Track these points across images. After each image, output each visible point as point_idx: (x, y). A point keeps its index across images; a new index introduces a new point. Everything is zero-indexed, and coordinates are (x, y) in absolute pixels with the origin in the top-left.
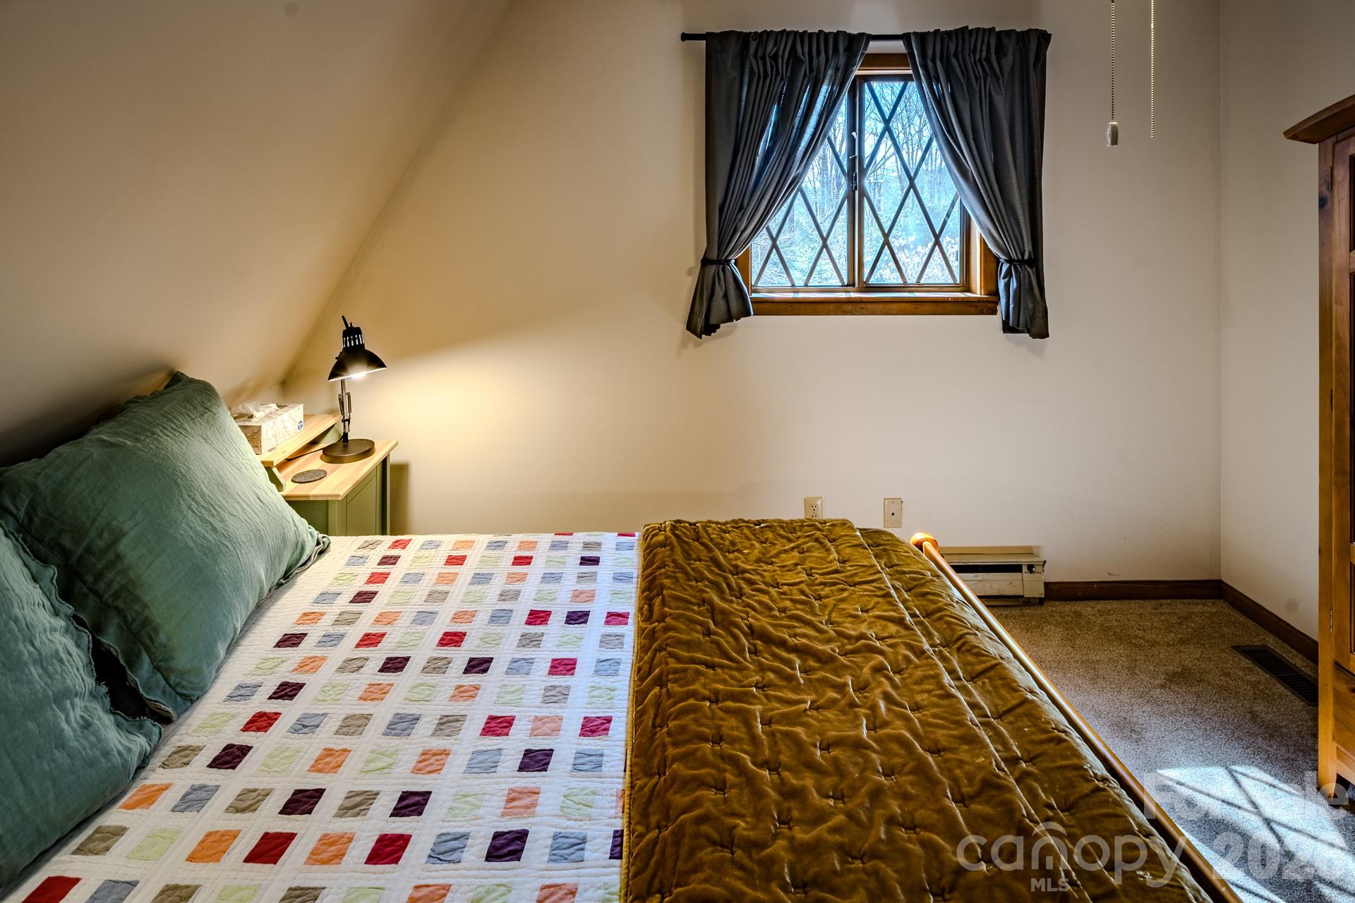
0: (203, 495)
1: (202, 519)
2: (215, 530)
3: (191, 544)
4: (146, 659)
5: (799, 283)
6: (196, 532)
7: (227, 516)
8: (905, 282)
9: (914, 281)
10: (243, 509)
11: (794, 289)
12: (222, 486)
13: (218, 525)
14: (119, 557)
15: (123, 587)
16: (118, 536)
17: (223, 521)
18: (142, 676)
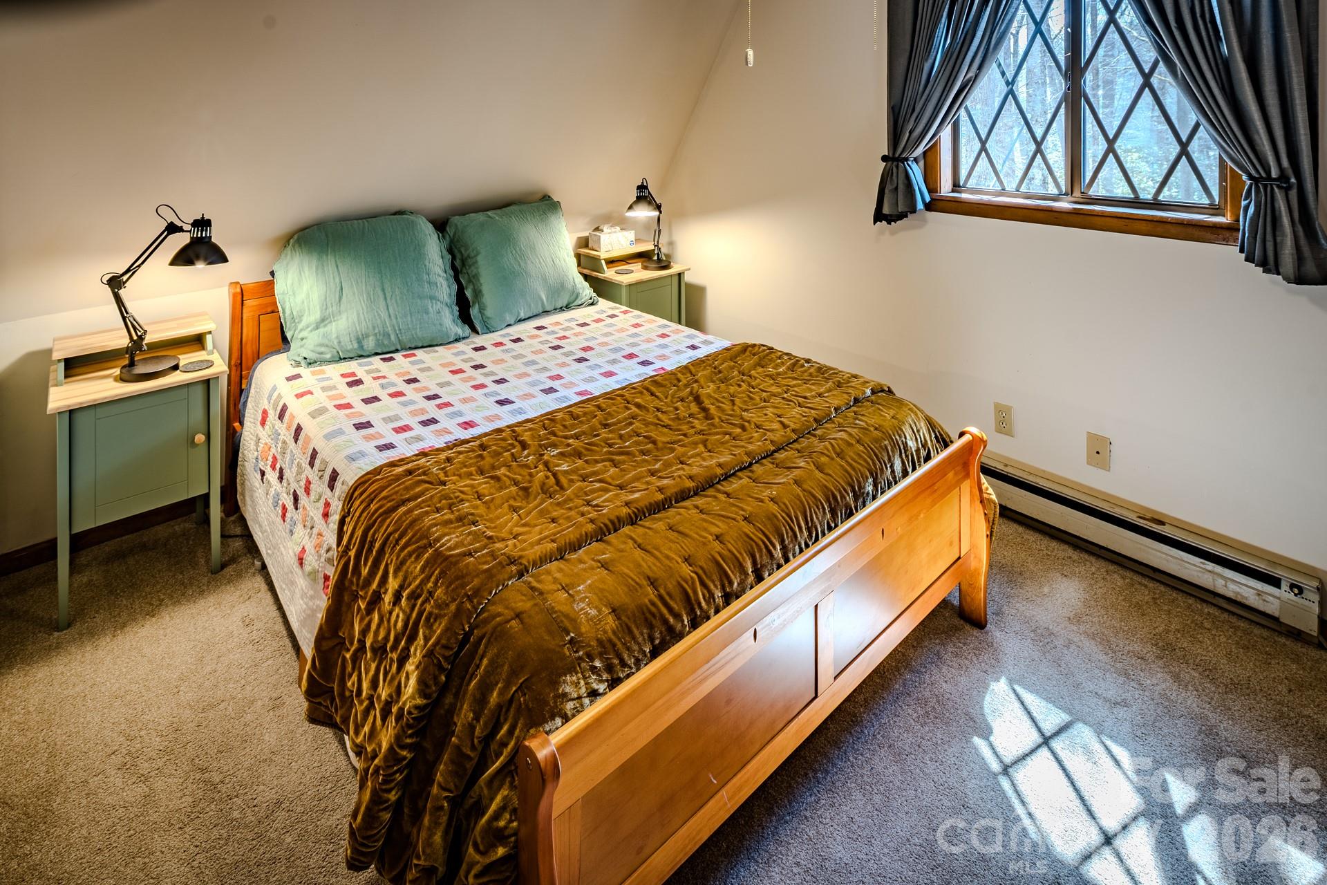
0: (521, 249)
1: (516, 259)
2: (520, 265)
3: (506, 267)
4: (477, 305)
5: (1011, 185)
6: (511, 264)
7: (529, 262)
8: (1137, 197)
9: (1150, 197)
10: (540, 262)
11: (1003, 192)
12: (533, 248)
13: (522, 264)
14: (476, 262)
15: (476, 274)
16: (478, 254)
17: (526, 263)
18: (474, 312)
